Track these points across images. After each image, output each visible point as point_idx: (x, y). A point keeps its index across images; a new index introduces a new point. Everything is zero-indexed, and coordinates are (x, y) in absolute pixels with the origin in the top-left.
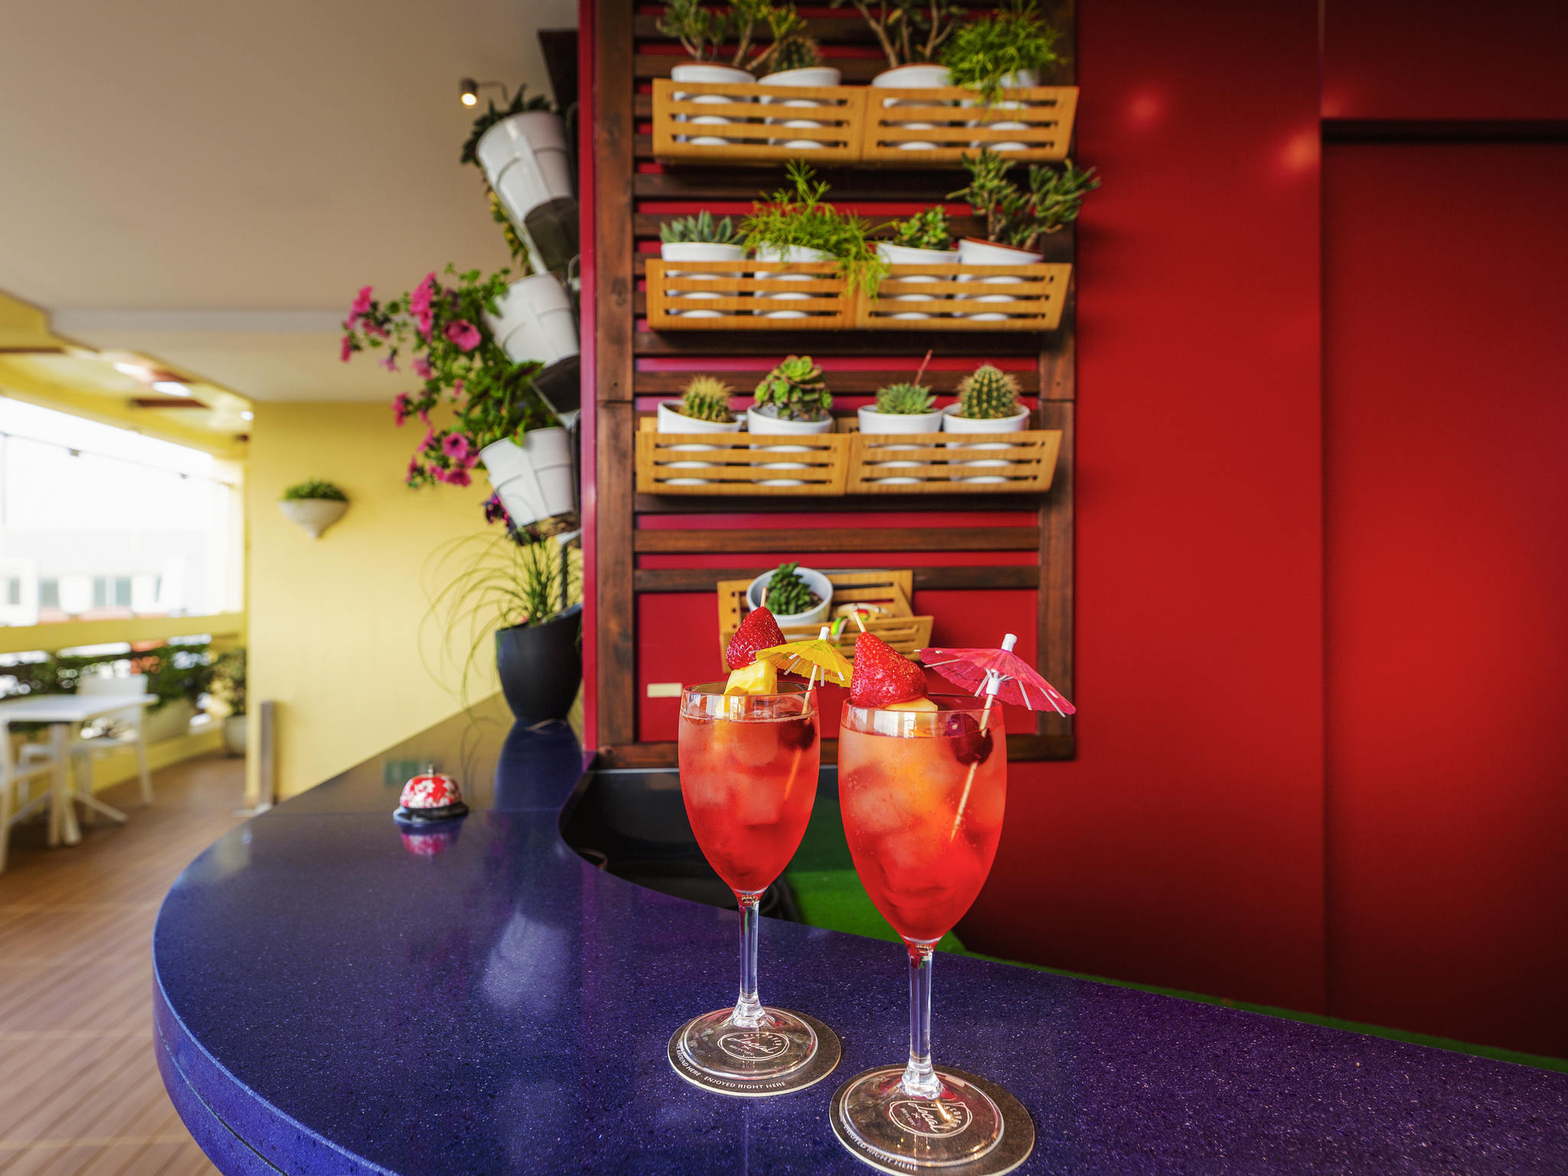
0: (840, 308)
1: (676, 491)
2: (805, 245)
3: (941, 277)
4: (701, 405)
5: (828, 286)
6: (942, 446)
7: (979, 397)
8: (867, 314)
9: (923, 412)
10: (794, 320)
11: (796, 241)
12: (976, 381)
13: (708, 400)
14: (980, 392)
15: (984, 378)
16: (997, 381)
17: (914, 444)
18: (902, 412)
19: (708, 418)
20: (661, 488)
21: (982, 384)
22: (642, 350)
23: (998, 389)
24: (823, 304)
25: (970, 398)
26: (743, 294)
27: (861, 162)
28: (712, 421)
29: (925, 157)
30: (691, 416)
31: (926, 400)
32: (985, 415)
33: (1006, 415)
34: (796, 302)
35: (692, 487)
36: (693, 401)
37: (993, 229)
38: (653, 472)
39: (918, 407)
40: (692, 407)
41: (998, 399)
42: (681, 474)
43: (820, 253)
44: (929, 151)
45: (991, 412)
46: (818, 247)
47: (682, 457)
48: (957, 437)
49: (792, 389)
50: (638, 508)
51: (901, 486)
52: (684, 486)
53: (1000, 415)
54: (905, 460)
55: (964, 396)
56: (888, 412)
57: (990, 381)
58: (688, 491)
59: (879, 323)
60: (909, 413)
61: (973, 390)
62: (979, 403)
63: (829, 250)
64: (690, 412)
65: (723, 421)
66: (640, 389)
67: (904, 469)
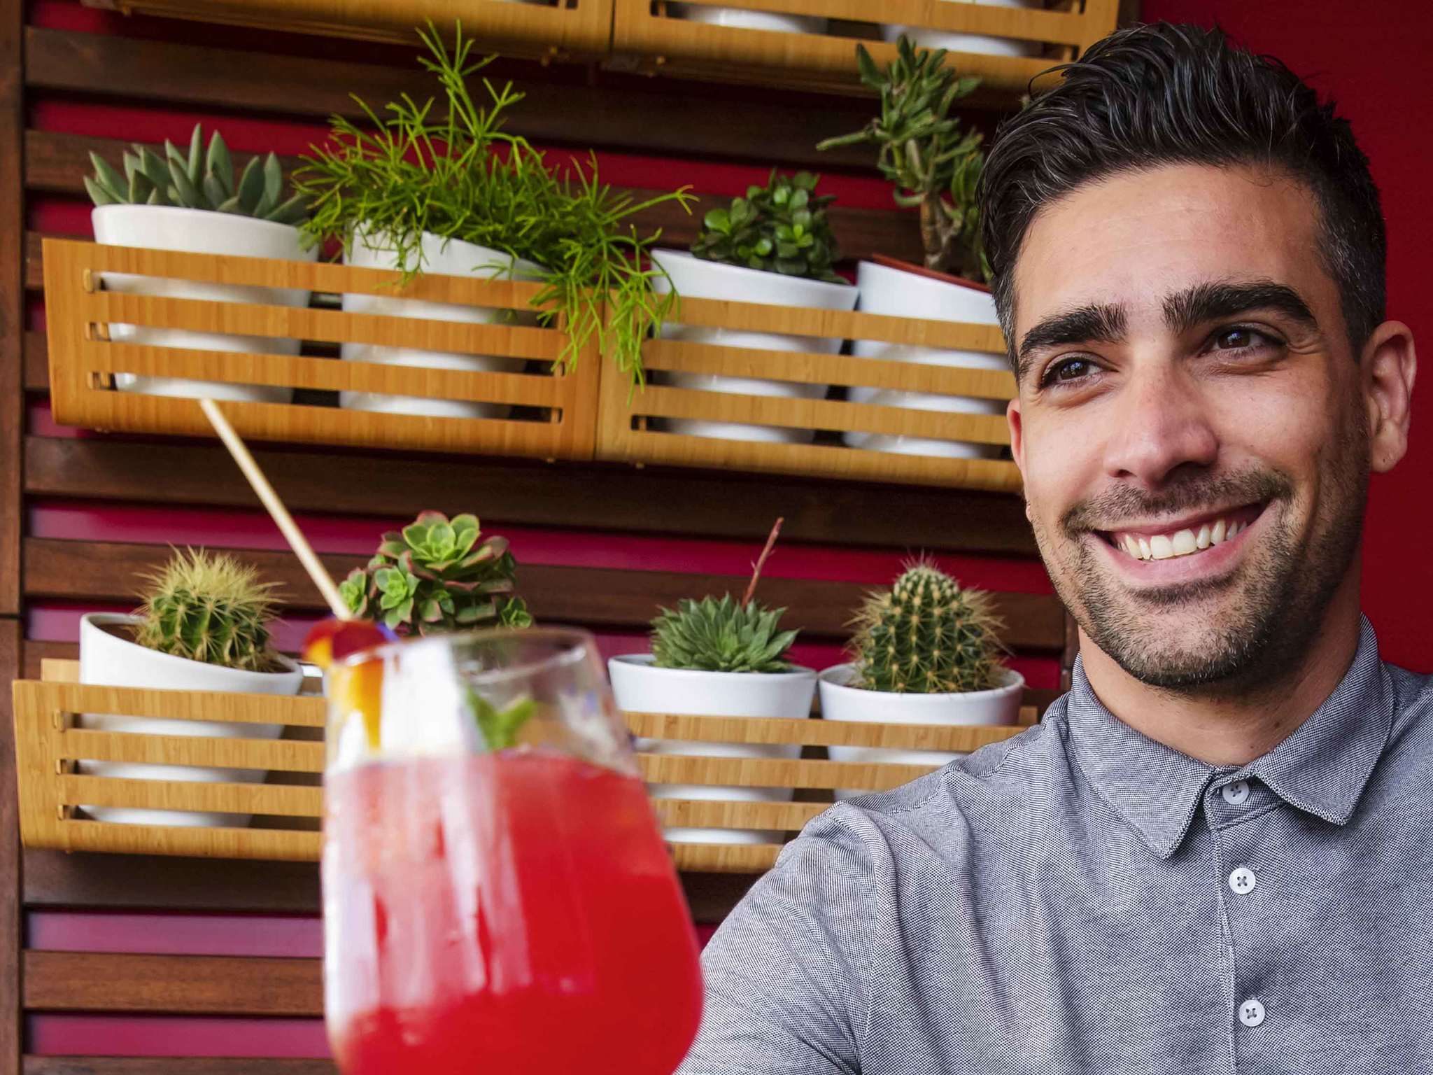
0: (558, 402)
1: (126, 842)
2: (458, 236)
3: (814, 343)
4: (192, 620)
5: (524, 343)
6: (819, 753)
7: (901, 639)
8: (627, 422)
9: (763, 668)
10: (441, 421)
11: (437, 221)
12: (896, 602)
13: (210, 607)
14: (903, 625)
15: (913, 592)
16: (944, 601)
17: (742, 744)
18: (711, 666)
19: (210, 658)
20: (86, 833)
21: (908, 609)
22: (41, 483)
23: (945, 620)
24: (517, 389)
25: (881, 639)
26: (311, 349)
27: (612, 47)
28: (224, 664)
29: (770, 50)
30: (165, 648)
31: (771, 639)
32: (915, 685)
33: (967, 687)
34: (442, 374)
35: (167, 831)
36: (170, 611)
37: (936, 237)
38: (61, 790)
39: (755, 655)
40: (167, 627)
41: (945, 645)
42: (139, 796)
43: (503, 259)
44: (782, 36)
45: (930, 675)
46: (495, 243)
47: (137, 750)
48: (851, 732)
49: (426, 588)
50: (31, 895)
51: (713, 849)
52: (147, 830)
53: (952, 686)
54: (720, 785)
55: (867, 637)
56: (678, 665)
57: (928, 601)
58: (158, 843)
59: (658, 445)
60: (728, 670)
61: (888, 620)
62: (902, 654)
63: (525, 254)
64: (161, 639)
65: (249, 667)
66: (37, 585)
67: (718, 806)
